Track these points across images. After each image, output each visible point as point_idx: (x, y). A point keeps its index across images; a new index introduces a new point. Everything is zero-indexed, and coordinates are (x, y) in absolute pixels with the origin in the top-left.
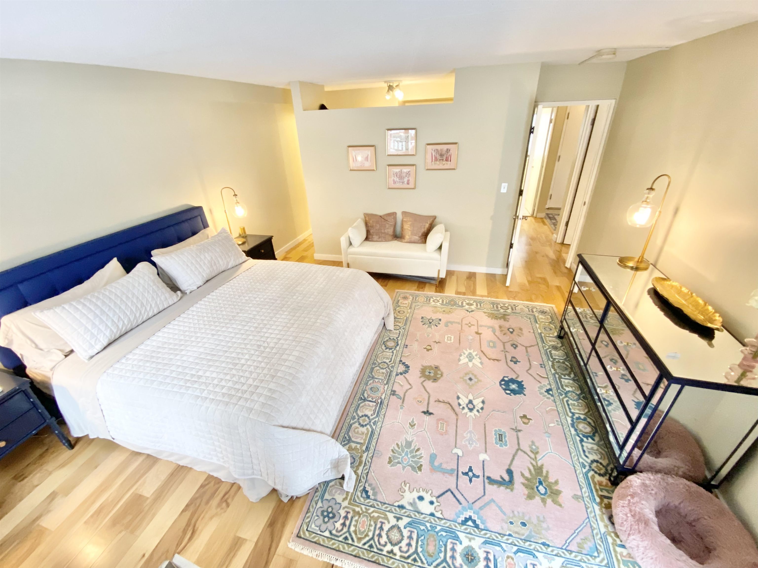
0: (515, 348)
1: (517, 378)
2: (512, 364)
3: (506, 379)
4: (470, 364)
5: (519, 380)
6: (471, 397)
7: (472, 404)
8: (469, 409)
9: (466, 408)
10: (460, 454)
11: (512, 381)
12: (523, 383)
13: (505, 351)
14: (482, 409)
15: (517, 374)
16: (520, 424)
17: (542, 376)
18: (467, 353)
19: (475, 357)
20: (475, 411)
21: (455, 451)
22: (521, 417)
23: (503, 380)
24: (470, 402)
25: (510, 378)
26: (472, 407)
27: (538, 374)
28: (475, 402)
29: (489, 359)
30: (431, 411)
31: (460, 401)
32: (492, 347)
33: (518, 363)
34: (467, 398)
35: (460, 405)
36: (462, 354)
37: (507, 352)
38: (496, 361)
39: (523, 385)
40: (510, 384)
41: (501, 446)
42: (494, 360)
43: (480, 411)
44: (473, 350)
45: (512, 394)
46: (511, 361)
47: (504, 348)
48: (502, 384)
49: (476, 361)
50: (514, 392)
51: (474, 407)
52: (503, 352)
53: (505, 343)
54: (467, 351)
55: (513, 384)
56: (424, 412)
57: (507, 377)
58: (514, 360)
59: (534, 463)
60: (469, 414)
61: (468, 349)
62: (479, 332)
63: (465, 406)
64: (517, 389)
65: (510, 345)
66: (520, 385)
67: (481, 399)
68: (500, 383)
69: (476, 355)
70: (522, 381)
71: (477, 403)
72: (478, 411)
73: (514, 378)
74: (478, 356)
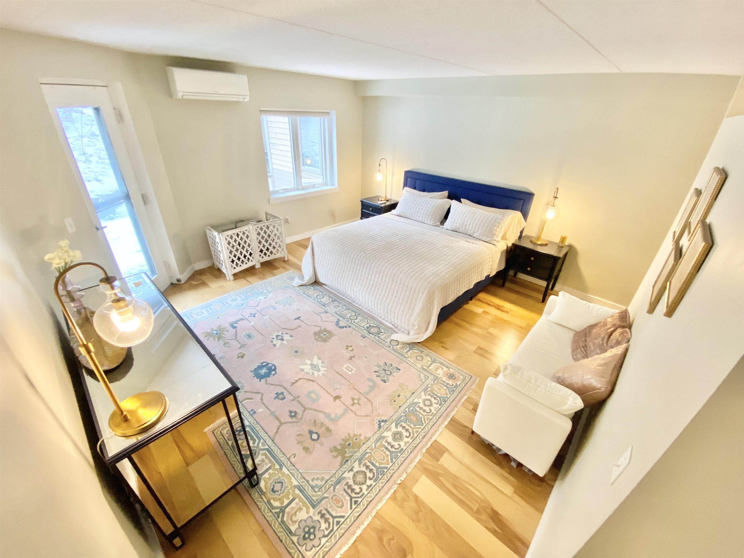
0: (291, 412)
1: (266, 380)
2: (280, 390)
3: (273, 373)
4: (308, 362)
5: (263, 380)
6: (284, 342)
7: (280, 339)
8: (279, 336)
9: (281, 335)
10: (264, 317)
11: (267, 375)
12: (259, 379)
13: (296, 398)
14: (272, 342)
15: (269, 384)
16: (243, 351)
17: (247, 400)
18: (321, 369)
19: (312, 371)
20: (275, 337)
21: (267, 317)
22: (244, 355)
23: (275, 369)
24: (282, 340)
25: (272, 376)
26: (279, 338)
27: (251, 399)
28: (279, 342)
29: (300, 379)
30: (297, 320)
31: (288, 336)
32: (310, 393)
33: (276, 396)
34: (286, 340)
35: (286, 334)
36: (324, 365)
37: (293, 400)
38: (294, 382)
39: (257, 378)
40: (267, 371)
41: (247, 333)
42: (297, 381)
43: (272, 340)
44: (321, 375)
45: (261, 365)
46: (282, 393)
47: (299, 402)
48: (272, 366)
49: (307, 368)
50: (261, 367)
51: (277, 339)
52: (296, 396)
53: (304, 411)
54: (324, 371)
55: (265, 373)
56: (300, 317)
57: (274, 374)
58: (281, 396)
59: (223, 339)
60: (277, 334)
61: (325, 373)
62: (337, 401)
63: (283, 335)
64: (260, 371)
65: (298, 411)
66: (260, 377)
67: (278, 346)
68: (275, 366)
69: (313, 374)
70: (260, 381)
71: (278, 343)
72: (273, 339)
73: (269, 379)
74: (311, 374)
